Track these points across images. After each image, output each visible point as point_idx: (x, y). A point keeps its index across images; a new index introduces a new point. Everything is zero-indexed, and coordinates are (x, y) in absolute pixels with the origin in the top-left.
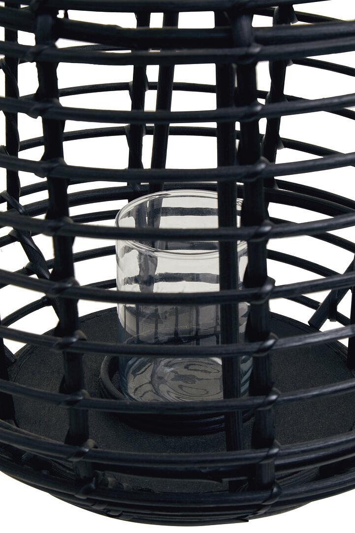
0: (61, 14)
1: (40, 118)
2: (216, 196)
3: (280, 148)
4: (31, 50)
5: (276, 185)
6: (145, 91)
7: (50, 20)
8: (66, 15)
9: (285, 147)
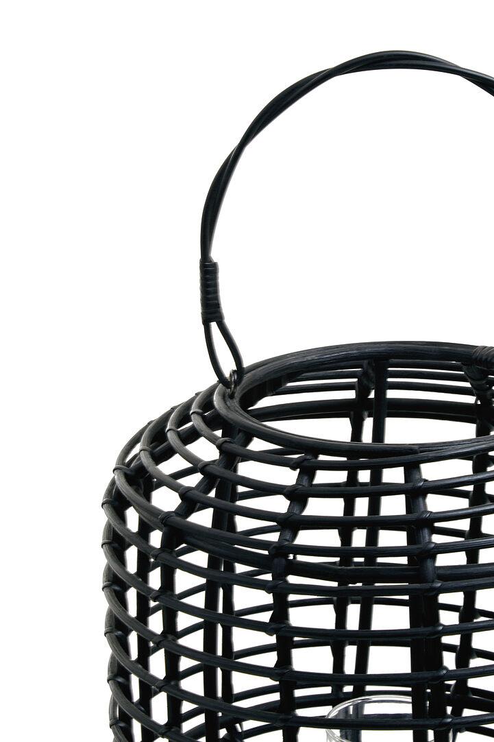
0: (291, 557)
1: (275, 636)
2: (411, 701)
3: (473, 658)
4: (269, 584)
5: (470, 693)
6: (348, 604)
7: (283, 561)
8: (295, 558)
9: (478, 657)
